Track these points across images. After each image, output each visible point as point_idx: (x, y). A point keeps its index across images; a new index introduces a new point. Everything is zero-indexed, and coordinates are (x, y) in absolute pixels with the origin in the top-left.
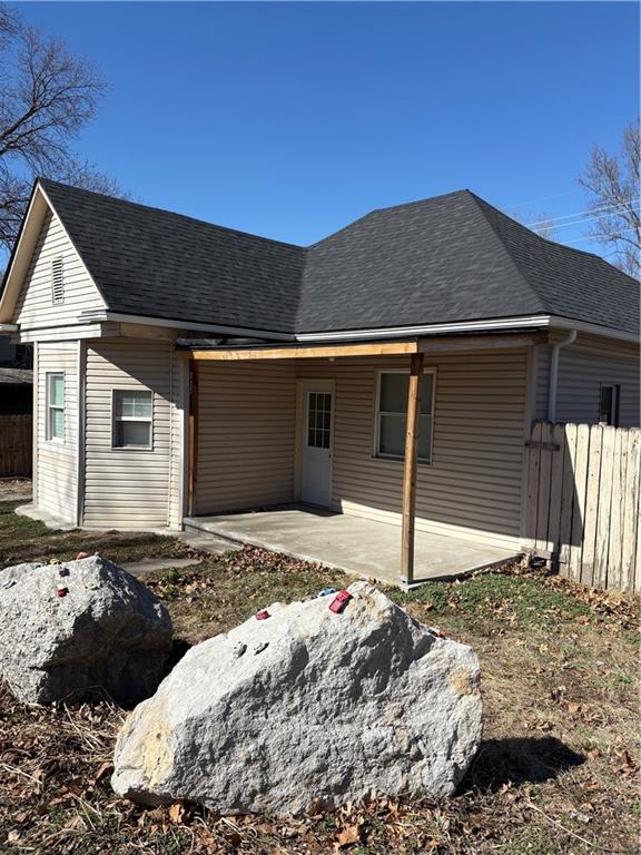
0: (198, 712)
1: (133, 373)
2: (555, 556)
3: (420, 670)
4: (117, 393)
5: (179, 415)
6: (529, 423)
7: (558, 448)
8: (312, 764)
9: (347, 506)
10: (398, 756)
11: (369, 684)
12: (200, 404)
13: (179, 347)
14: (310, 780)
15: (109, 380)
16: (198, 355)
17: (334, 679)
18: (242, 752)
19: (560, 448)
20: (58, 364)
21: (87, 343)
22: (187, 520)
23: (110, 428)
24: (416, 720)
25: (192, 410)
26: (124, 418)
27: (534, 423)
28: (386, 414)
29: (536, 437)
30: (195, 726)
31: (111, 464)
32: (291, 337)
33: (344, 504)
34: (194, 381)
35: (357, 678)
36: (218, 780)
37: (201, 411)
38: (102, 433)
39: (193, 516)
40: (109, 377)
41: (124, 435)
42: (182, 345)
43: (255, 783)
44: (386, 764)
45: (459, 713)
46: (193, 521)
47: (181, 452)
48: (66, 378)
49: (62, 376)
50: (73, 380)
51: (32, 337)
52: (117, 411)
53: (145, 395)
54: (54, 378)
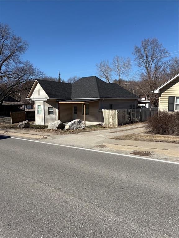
1: (52, 106)
2: (102, 124)
4: (48, 107)
5: (57, 110)
7: (102, 112)
8: (76, 127)
10: (80, 127)
11: (78, 124)
13: (57, 101)
16: (60, 102)
18: (72, 127)
21: (44, 101)
25: (59, 109)
27: (99, 109)
29: (100, 111)
31: (48, 117)
32: (71, 99)
34: (59, 106)
38: (47, 113)
40: (47, 105)
41: (50, 113)
42: (58, 101)
49: (40, 105)
50: (42, 106)
51: (34, 100)
52: (49, 110)
53: (52, 108)
54: (38, 106)
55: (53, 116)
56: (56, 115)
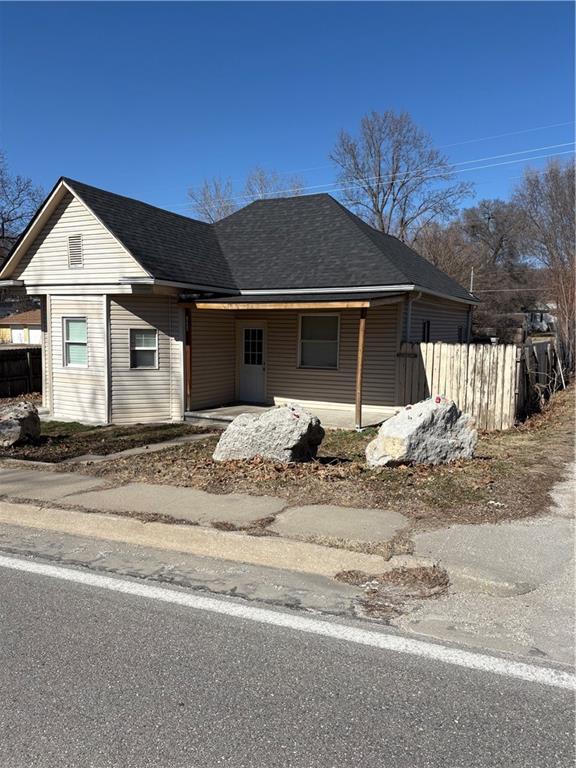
0: (411, 433)
1: (143, 317)
3: (460, 422)
4: (132, 331)
5: (178, 347)
6: (399, 343)
7: (416, 356)
8: (438, 450)
9: (277, 400)
10: (458, 448)
11: (449, 425)
12: (193, 337)
13: (181, 300)
14: (438, 454)
15: (127, 322)
16: (201, 306)
17: (441, 423)
18: (422, 445)
19: (418, 356)
20: (80, 311)
21: (110, 297)
22: (186, 413)
23: (129, 355)
24: (461, 438)
25: (187, 342)
26: (137, 348)
27: (402, 343)
28: (305, 341)
29: (403, 351)
30: (410, 437)
31: (127, 379)
32: (237, 292)
33: (276, 399)
34: (190, 322)
35: (446, 423)
36: (416, 454)
37: (193, 342)
38: (123, 359)
39: (191, 411)
40: (126, 320)
41: (138, 360)
42: (189, 296)
43: (425, 456)
44: (455, 451)
45: (471, 435)
46: (191, 414)
47: (181, 370)
48: (88, 321)
49: (82, 320)
50: (97, 323)
51: (42, 291)
52: (133, 344)
53: (152, 333)
54: (68, 321)
55: (154, 376)
56: (169, 368)
